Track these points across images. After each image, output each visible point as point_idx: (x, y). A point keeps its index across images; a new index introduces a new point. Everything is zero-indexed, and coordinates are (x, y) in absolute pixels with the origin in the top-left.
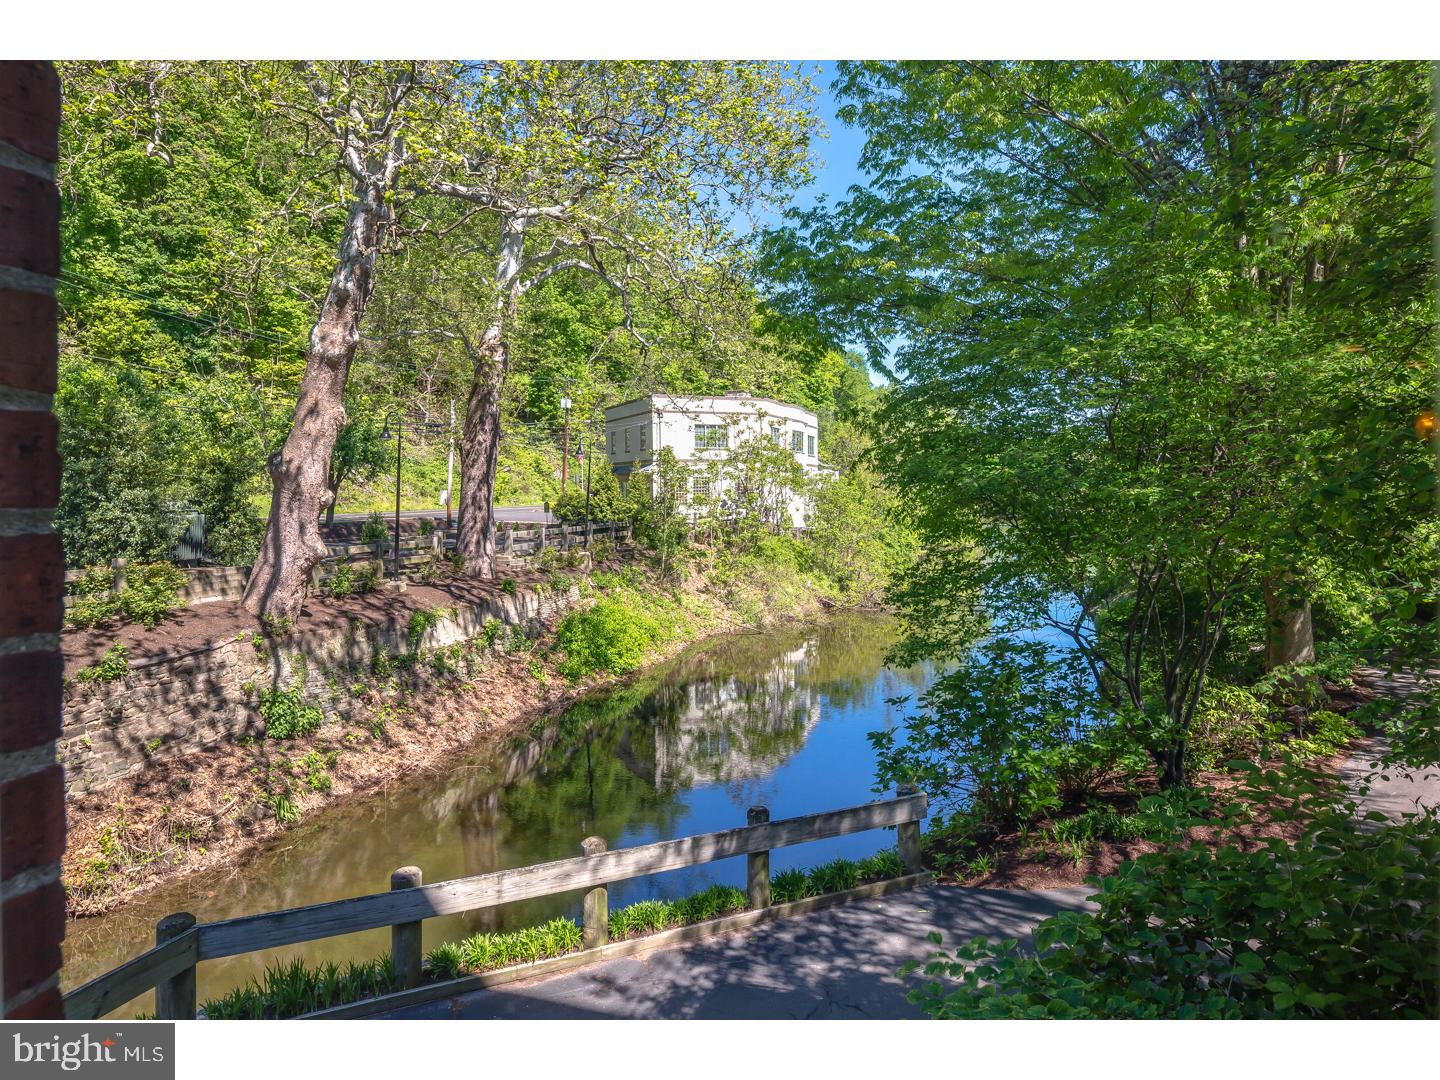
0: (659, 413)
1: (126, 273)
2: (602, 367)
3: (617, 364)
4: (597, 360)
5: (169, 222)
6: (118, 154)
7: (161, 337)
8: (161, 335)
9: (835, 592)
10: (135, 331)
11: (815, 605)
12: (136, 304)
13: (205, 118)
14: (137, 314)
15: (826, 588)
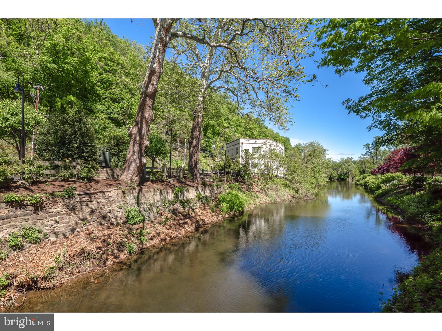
0: (242, 143)
1: (103, 108)
2: (222, 139)
3: (227, 138)
4: (221, 136)
5: (114, 95)
6: (100, 77)
7: (111, 125)
8: (111, 124)
9: (295, 194)
10: (105, 123)
11: (290, 197)
12: (105, 116)
13: (122, 68)
14: (106, 118)
15: (292, 192)
